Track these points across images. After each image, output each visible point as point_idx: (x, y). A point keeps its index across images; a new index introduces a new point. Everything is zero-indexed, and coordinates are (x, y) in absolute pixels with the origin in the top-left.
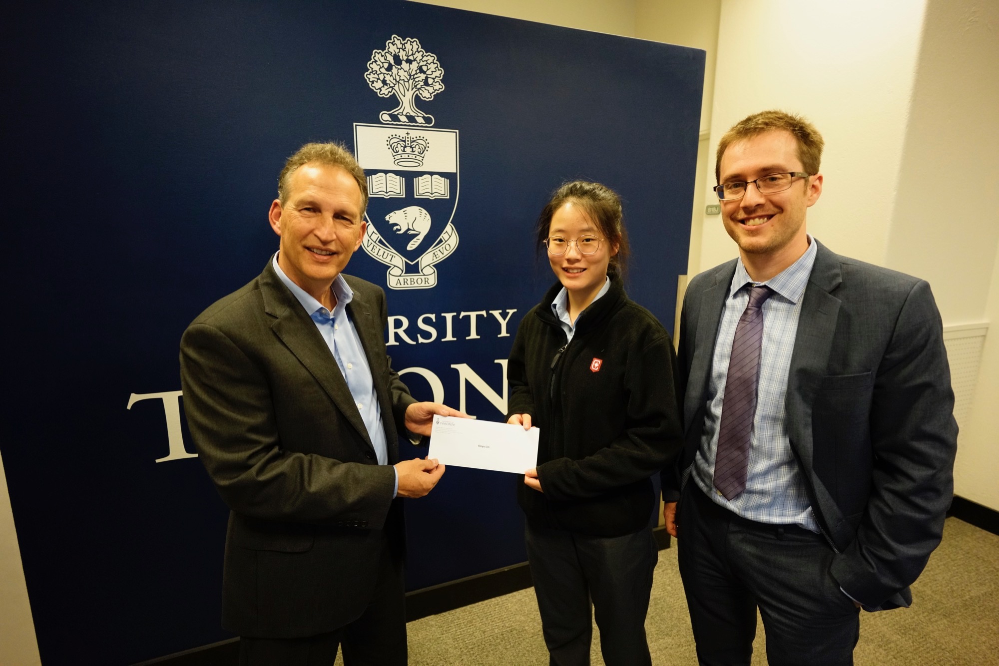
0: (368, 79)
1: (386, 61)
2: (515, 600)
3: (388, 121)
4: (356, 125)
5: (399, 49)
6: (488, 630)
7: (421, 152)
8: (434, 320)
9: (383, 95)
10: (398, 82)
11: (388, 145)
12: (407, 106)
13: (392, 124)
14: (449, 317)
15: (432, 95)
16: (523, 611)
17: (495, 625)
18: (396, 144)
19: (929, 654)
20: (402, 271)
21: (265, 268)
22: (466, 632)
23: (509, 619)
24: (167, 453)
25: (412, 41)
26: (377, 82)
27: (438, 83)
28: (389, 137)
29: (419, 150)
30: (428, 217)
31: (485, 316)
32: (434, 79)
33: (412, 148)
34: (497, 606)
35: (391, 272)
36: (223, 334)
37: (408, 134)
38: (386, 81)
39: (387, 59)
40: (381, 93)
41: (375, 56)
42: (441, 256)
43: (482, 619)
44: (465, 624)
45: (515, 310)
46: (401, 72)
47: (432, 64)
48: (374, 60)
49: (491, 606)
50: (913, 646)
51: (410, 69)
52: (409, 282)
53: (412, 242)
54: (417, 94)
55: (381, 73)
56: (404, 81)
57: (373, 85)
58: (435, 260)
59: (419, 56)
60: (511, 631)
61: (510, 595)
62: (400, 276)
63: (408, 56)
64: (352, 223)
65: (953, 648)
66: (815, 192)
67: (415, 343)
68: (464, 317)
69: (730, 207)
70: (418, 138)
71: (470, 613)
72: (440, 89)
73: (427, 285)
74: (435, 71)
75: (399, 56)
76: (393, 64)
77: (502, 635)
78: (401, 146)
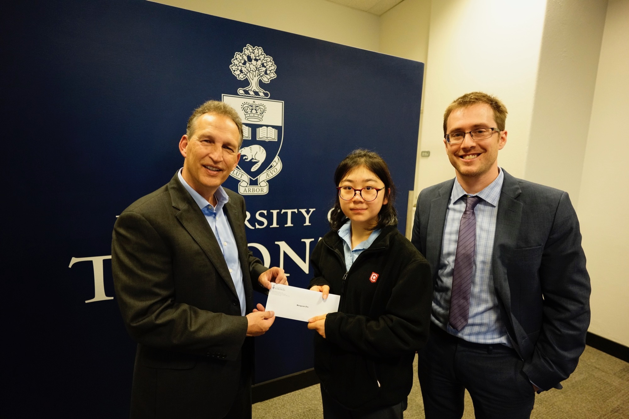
0: (231, 69)
1: (243, 59)
2: (310, 391)
3: (242, 94)
4: (223, 96)
5: (251, 52)
6: (295, 410)
7: (262, 113)
8: (266, 214)
9: (240, 79)
10: (249, 71)
11: (242, 108)
12: (254, 86)
13: (245, 96)
14: (275, 212)
15: (269, 80)
16: (316, 398)
17: (299, 407)
18: (247, 108)
19: (555, 415)
20: (248, 184)
21: (173, 178)
22: (281, 412)
23: (308, 403)
24: (93, 297)
25: (259, 48)
26: (237, 71)
27: (273, 73)
28: (243, 104)
29: (260, 112)
30: (265, 152)
31: (297, 212)
32: (270, 71)
33: (256, 110)
34: (300, 395)
35: (241, 184)
36: (144, 219)
37: (254, 102)
38: (242, 70)
39: (244, 58)
40: (239, 77)
41: (236, 56)
42: (272, 175)
43: (291, 404)
44: (280, 407)
45: (314, 209)
46: (251, 66)
47: (270, 62)
48: (235, 58)
49: (296, 395)
50: (546, 410)
51: (257, 64)
52: (251, 190)
53: (254, 167)
54: (260, 79)
55: (240, 66)
56: (253, 71)
57: (234, 72)
58: (268, 178)
59: (262, 57)
60: (310, 411)
61: (307, 388)
62: (246, 187)
63: (256, 57)
64: (233, 152)
65: (568, 411)
66: (503, 141)
67: (253, 228)
68: (284, 213)
69: (454, 148)
70: (260, 105)
71: (283, 400)
72: (274, 77)
73: (262, 192)
74: (271, 66)
75: (250, 57)
76: (247, 61)
77: (304, 413)
78: (250, 109)
